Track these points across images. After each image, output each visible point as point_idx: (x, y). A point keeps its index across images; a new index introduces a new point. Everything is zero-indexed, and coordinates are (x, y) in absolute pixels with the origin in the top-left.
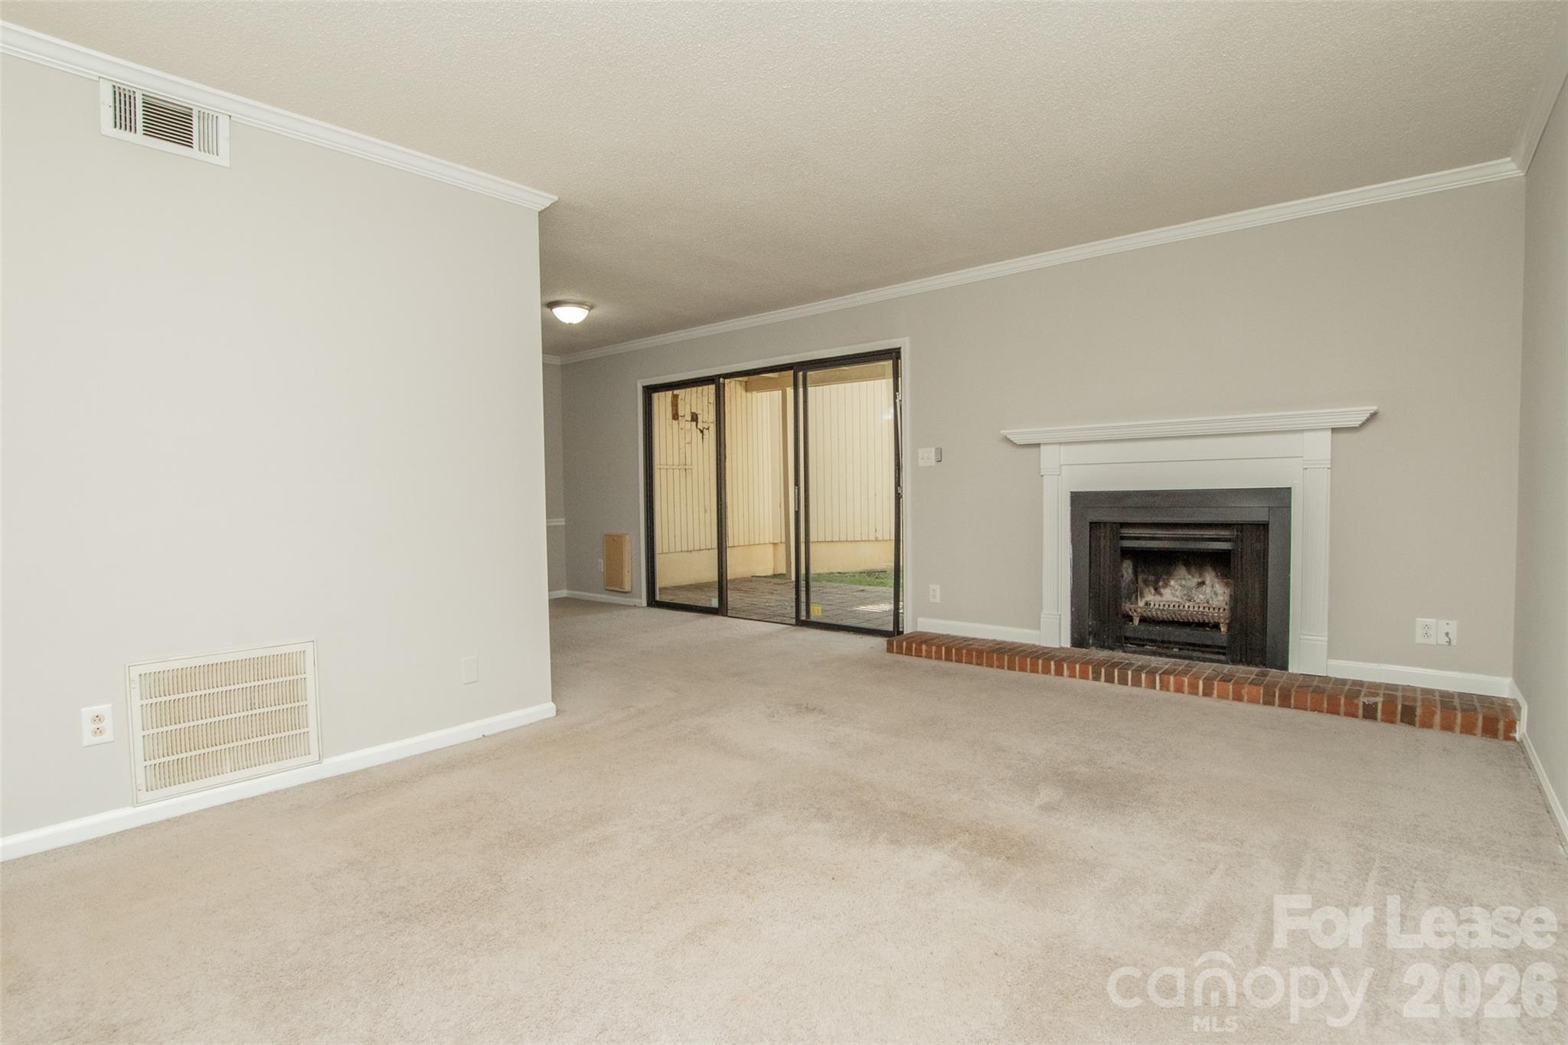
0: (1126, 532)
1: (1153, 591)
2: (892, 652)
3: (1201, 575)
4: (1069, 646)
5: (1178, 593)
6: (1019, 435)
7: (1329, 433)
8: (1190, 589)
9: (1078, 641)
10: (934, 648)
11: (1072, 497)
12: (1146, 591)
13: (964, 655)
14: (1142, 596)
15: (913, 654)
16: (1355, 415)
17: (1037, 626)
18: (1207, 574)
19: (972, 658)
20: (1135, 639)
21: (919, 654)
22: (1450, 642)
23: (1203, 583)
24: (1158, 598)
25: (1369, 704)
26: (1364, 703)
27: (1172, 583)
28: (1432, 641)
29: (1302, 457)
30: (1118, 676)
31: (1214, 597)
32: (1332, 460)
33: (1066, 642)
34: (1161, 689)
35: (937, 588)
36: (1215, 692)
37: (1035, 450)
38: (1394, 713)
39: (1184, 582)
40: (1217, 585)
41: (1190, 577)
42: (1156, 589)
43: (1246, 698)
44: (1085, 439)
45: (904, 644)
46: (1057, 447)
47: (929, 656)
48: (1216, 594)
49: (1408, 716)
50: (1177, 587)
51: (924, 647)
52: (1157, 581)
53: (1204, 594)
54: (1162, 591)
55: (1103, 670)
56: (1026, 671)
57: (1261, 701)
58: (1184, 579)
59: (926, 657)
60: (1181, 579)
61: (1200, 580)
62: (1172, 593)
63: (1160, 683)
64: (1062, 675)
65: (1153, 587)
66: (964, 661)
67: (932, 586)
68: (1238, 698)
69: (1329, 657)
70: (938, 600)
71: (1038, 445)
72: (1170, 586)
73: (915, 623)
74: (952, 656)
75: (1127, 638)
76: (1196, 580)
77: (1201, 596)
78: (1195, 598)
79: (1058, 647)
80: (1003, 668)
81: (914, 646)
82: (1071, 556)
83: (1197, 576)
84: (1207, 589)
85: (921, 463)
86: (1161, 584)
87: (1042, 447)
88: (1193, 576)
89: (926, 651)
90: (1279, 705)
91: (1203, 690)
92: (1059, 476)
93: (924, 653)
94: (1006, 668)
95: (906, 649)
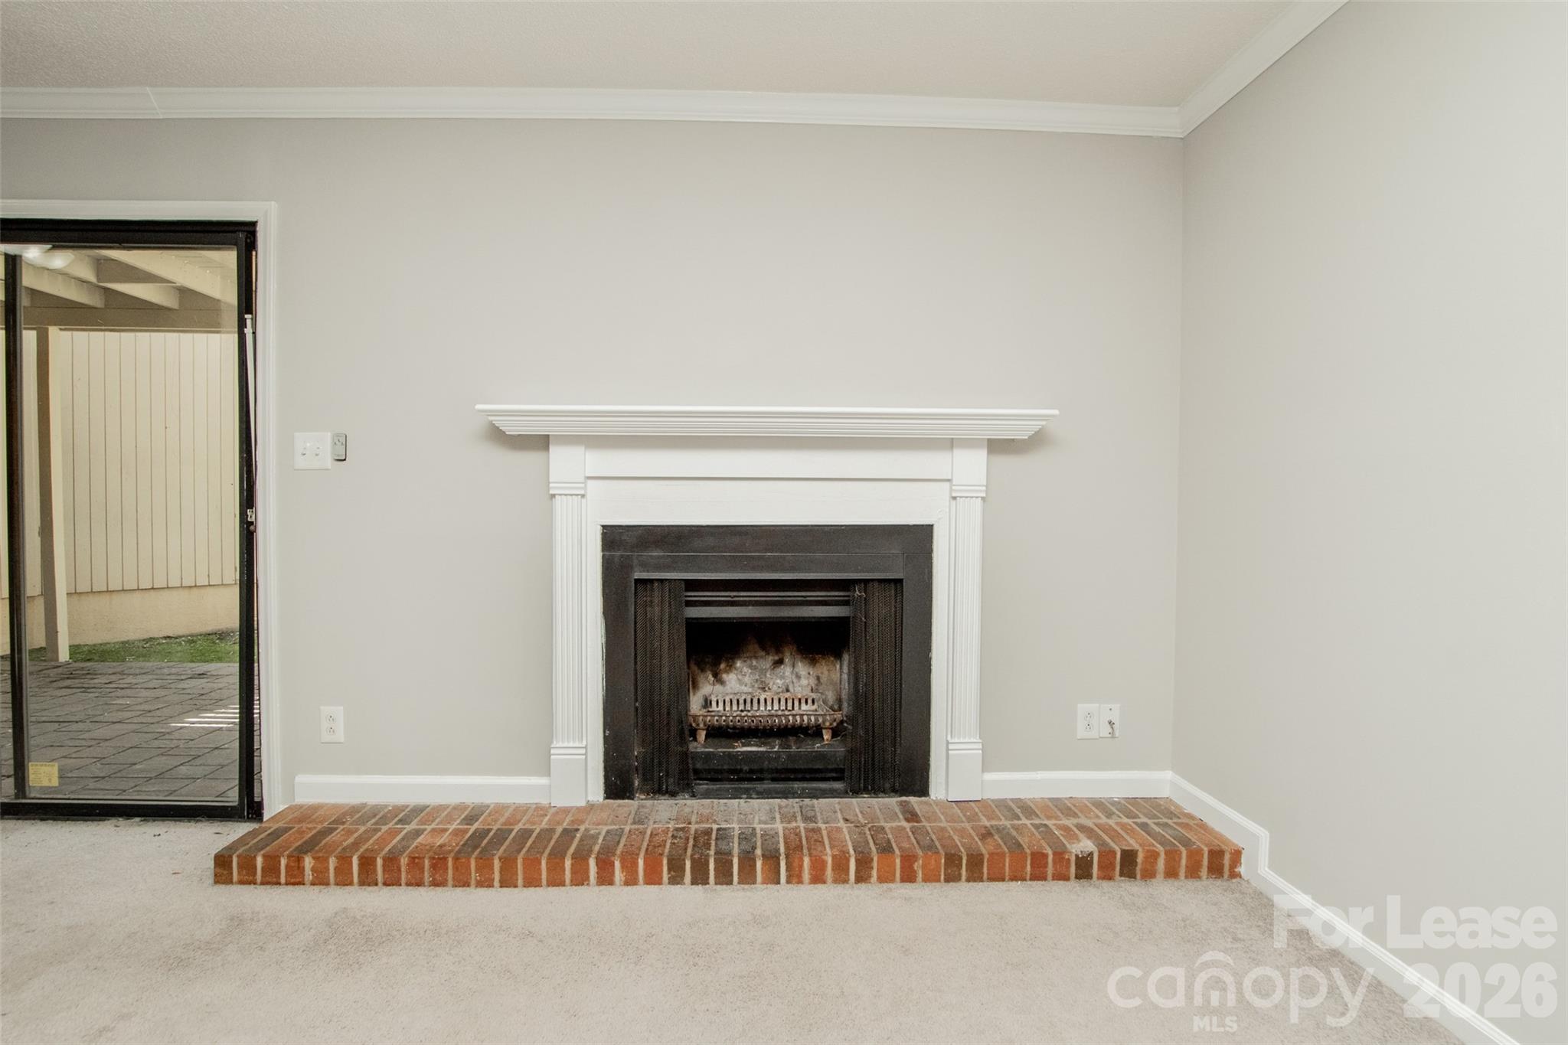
0: (692, 593)
1: (711, 678)
2: (228, 881)
3: (778, 651)
4: (601, 799)
5: (747, 679)
6: (509, 416)
7: (985, 448)
8: (763, 672)
9: (617, 789)
10: (332, 863)
11: (604, 535)
12: (701, 679)
13: (403, 869)
14: (695, 686)
15: (283, 880)
16: (1026, 421)
17: (543, 771)
18: (786, 649)
19: (423, 872)
20: (709, 771)
21: (296, 879)
22: (1112, 734)
23: (781, 662)
24: (718, 687)
25: (1083, 857)
26: (1077, 856)
27: (739, 664)
28: (1092, 733)
29: (949, 480)
30: (715, 869)
31: (795, 680)
32: (987, 486)
33: (595, 790)
34: (788, 882)
35: (338, 711)
36: (874, 873)
38: (1112, 866)
39: (754, 663)
40: (800, 664)
41: (763, 653)
42: (716, 675)
43: (920, 873)
45: (259, 860)
47: (320, 880)
48: (798, 677)
49: (1129, 865)
50: (745, 670)
51: (308, 862)
52: (717, 664)
53: (782, 678)
54: (724, 676)
55: (688, 863)
56: (539, 885)
57: (942, 877)
58: (755, 657)
59: (313, 884)
60: (750, 657)
61: (777, 658)
62: (739, 679)
63: (787, 870)
64: (611, 883)
65: (712, 671)
66: (403, 880)
67: (326, 710)
68: (909, 876)
69: (985, 768)
70: (340, 736)
72: (735, 668)
73: (290, 787)
74: (375, 871)
75: (696, 771)
76: (771, 659)
77: (778, 681)
78: (770, 686)
79: (583, 804)
80: (491, 886)
81: (283, 862)
82: (604, 640)
83: (773, 650)
84: (787, 671)
86: (722, 666)
87: (552, 445)
88: (768, 653)
89: (313, 870)
90: (968, 880)
91: (857, 871)
92: (583, 496)
93: (309, 875)
94: (496, 883)
95: (263, 869)
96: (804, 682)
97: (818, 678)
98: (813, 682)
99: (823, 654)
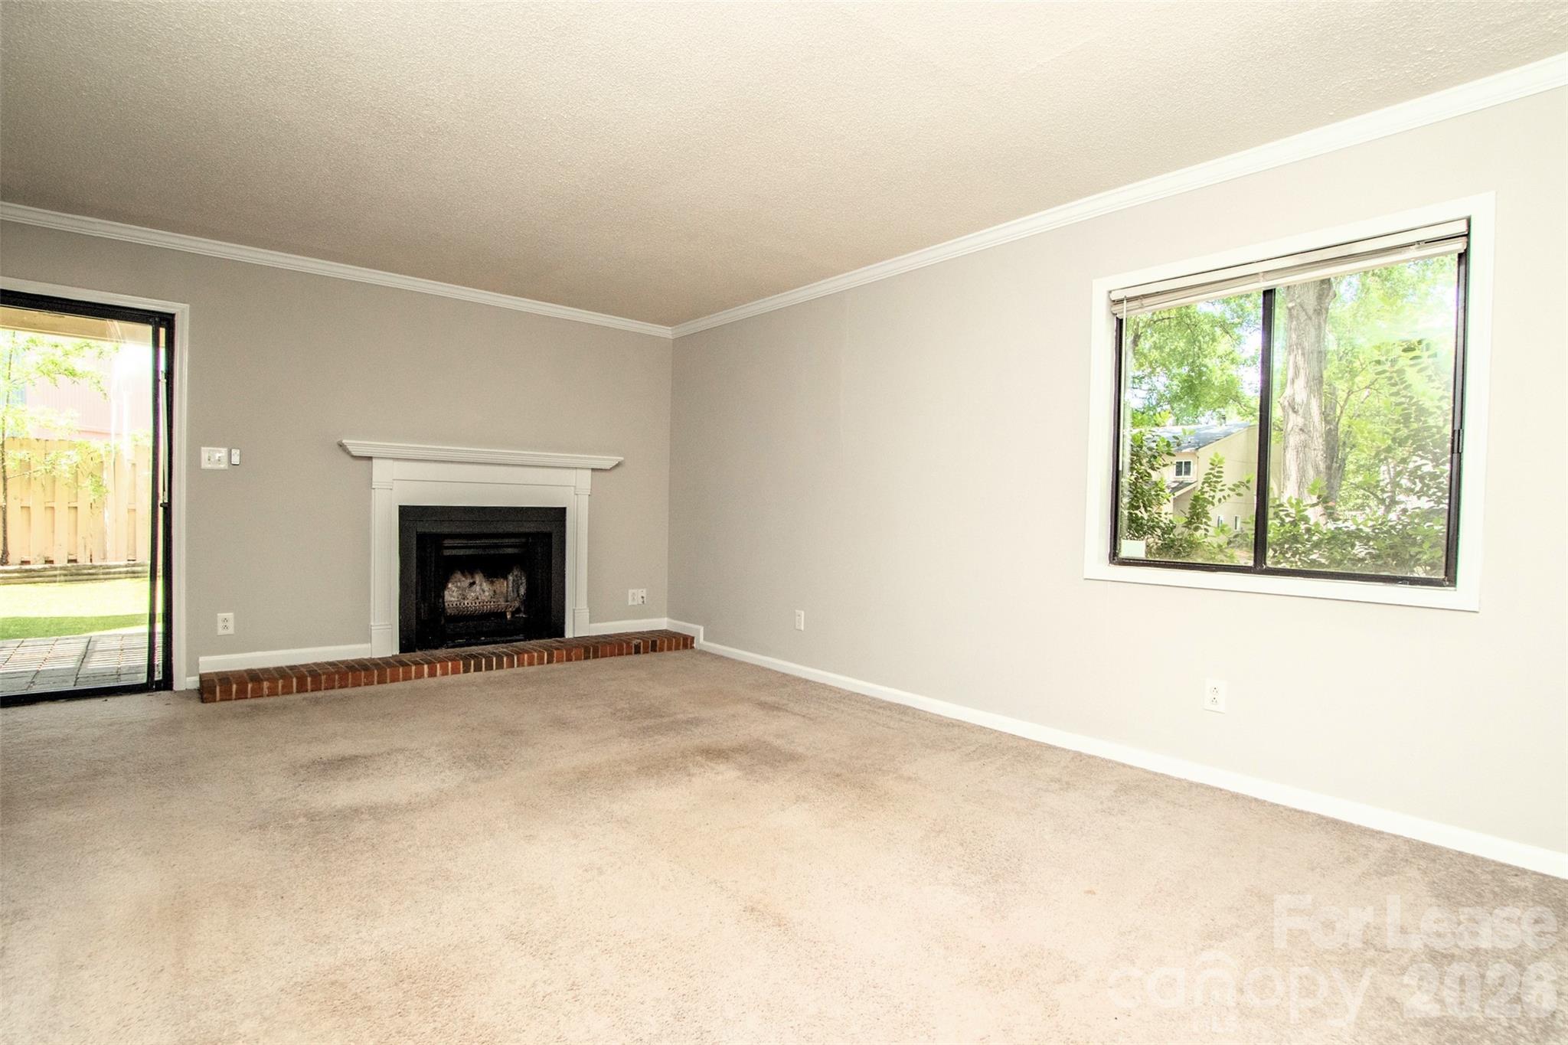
0: (447, 542)
2: (213, 700)
3: (473, 577)
4: (398, 653)
5: (454, 594)
6: (357, 446)
7: (590, 471)
8: (464, 589)
9: (403, 649)
11: (400, 511)
15: (249, 696)
16: (608, 461)
17: (368, 638)
21: (257, 695)
22: (643, 602)
23: (474, 583)
25: (637, 645)
26: (634, 645)
27: (450, 585)
28: (635, 603)
29: (574, 485)
30: (485, 664)
32: (591, 490)
33: (396, 650)
34: (518, 666)
35: (230, 615)
36: (555, 659)
37: (364, 463)
38: (648, 647)
39: (459, 584)
40: (484, 584)
41: (464, 579)
43: (574, 657)
44: (421, 457)
45: (234, 687)
46: (391, 461)
47: (273, 693)
48: (484, 591)
49: (654, 647)
50: (454, 588)
51: (266, 684)
53: (475, 591)
55: (472, 662)
57: (583, 658)
58: (460, 581)
59: (269, 695)
60: (456, 582)
61: (471, 581)
64: (435, 676)
68: (569, 659)
69: (590, 622)
70: (231, 631)
71: (370, 458)
72: (449, 588)
78: (469, 596)
79: (390, 654)
82: (399, 567)
84: (477, 588)
85: (205, 465)
87: (374, 460)
88: (467, 579)
89: (268, 688)
90: (593, 658)
91: (548, 659)
92: (391, 489)
93: (266, 691)
94: (375, 683)
95: (236, 692)
96: (487, 594)
97: (495, 591)
98: (492, 593)
99: (497, 577)
